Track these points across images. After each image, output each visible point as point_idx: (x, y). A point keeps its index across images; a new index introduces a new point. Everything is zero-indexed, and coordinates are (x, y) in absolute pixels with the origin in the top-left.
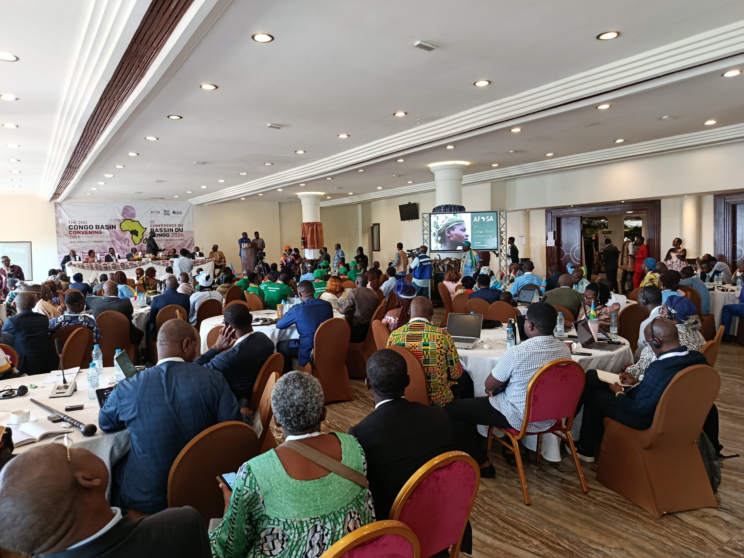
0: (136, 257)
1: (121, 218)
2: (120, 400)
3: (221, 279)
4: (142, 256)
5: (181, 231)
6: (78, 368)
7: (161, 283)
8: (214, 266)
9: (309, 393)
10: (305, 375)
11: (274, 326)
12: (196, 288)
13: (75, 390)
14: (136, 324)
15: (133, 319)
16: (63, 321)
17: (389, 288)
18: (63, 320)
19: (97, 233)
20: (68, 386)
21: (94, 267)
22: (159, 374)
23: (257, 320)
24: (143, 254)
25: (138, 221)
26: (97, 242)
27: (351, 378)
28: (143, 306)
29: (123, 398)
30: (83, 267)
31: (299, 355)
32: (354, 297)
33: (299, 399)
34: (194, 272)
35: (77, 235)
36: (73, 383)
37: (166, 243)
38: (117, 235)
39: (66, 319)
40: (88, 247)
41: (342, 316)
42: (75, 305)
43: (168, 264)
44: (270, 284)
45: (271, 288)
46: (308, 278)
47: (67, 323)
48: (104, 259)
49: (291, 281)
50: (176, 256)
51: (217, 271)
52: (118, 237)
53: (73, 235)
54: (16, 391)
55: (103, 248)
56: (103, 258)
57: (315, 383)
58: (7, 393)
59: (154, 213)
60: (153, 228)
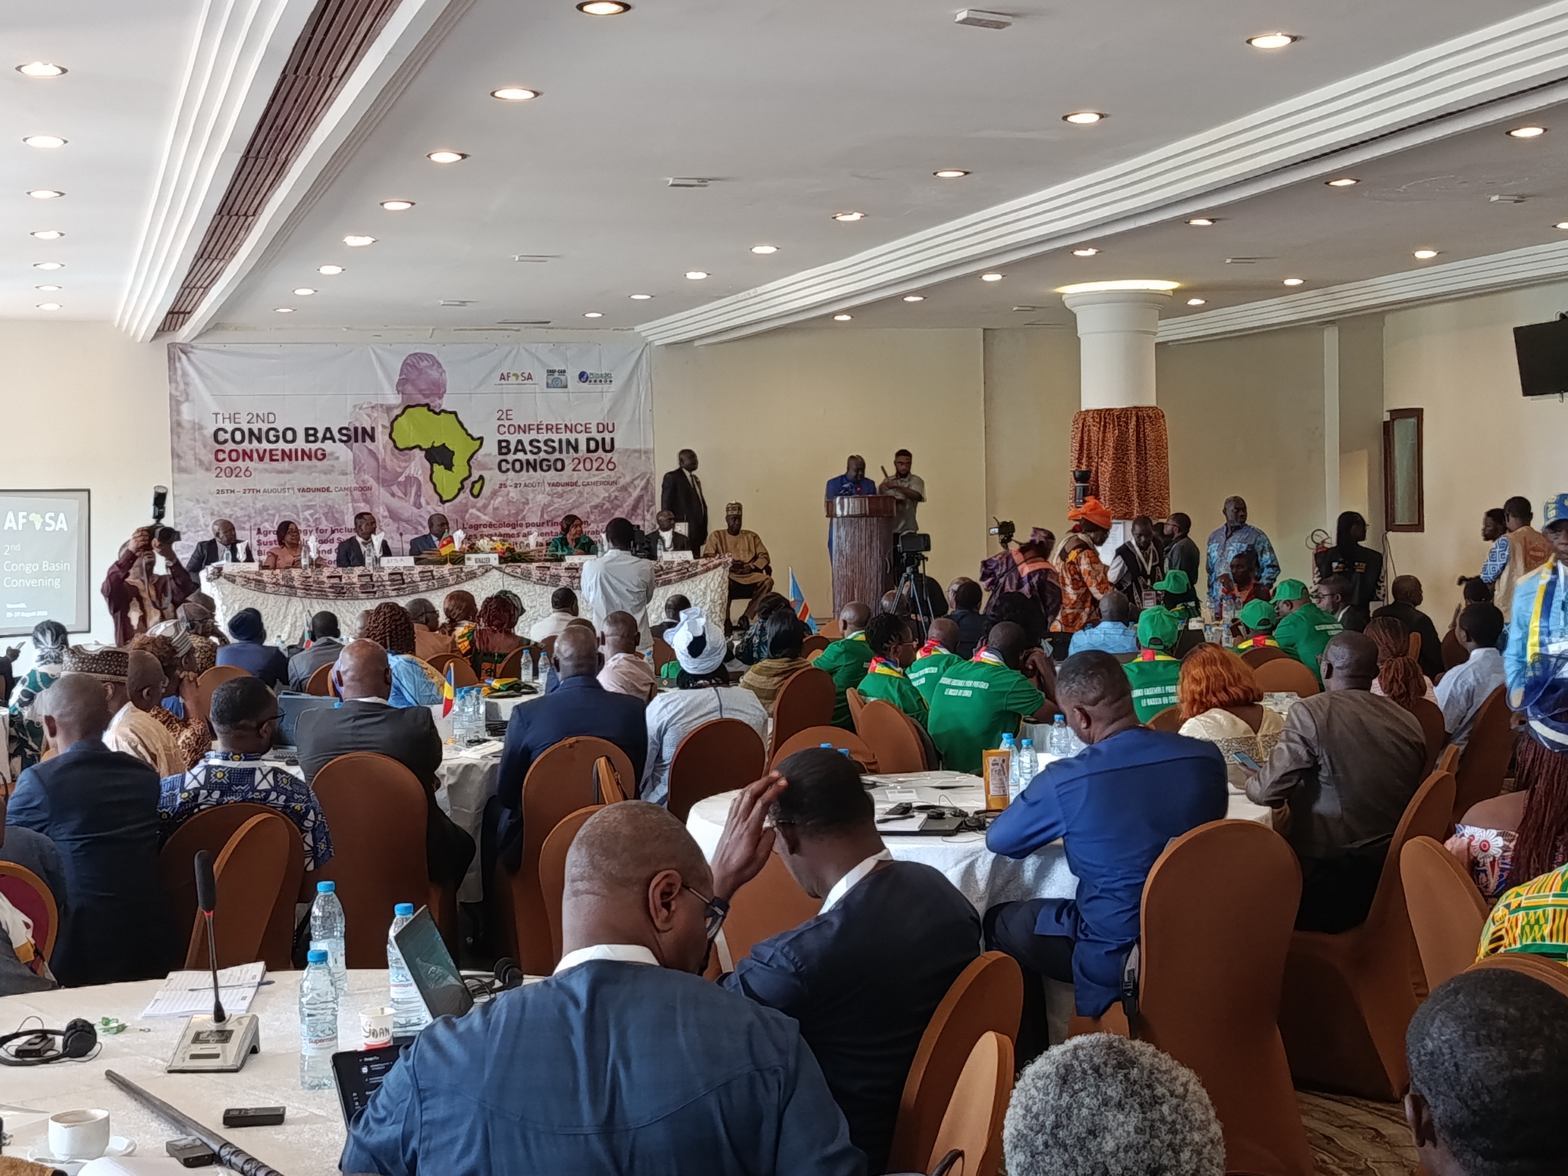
0: (445, 551)
1: (394, 399)
2: (421, 1103)
3: (756, 640)
4: (466, 546)
5: (608, 447)
6: (259, 967)
7: (535, 650)
8: (726, 586)
9: (1164, 1128)
10: (1142, 1054)
11: (975, 841)
12: (664, 675)
13: (254, 1050)
14: (448, 806)
15: (438, 786)
16: (202, 787)
17: (1470, 696)
18: (202, 782)
19: (310, 458)
20: (231, 1032)
21: (296, 584)
22: (563, 1010)
23: (905, 811)
24: (468, 538)
25: (455, 413)
26: (309, 490)
27: (1302, 1084)
28: (473, 738)
29: (433, 1096)
30: (260, 585)
31: (1076, 968)
32: (1311, 735)
33: (1126, 1152)
34: (656, 613)
35: (240, 463)
36: (246, 1022)
37: (551, 495)
38: (380, 466)
39: (213, 780)
40: (278, 510)
41: (1258, 813)
42: (243, 727)
43: (557, 578)
44: (948, 665)
45: (955, 682)
46: (1104, 645)
47: (216, 795)
48: (333, 557)
49: (1033, 657)
50: (588, 548)
51: (739, 607)
52: (382, 471)
53: (228, 463)
54: (59, 1040)
55: (331, 513)
56: (330, 552)
57: (1185, 1085)
58: (29, 1043)
59: (512, 379)
60: (507, 437)
